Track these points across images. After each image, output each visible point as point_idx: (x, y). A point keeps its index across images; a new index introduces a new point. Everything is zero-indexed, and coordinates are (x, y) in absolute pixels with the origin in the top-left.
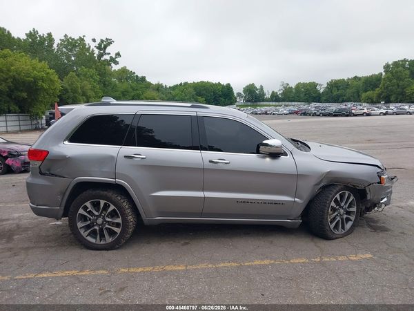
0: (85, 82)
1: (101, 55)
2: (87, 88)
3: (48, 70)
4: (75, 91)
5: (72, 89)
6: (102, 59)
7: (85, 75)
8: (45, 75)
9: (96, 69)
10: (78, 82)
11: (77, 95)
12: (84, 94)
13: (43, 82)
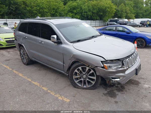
0: (127, 7)
5: (121, 10)
7: (128, 4)
10: (124, 7)
12: (126, 12)
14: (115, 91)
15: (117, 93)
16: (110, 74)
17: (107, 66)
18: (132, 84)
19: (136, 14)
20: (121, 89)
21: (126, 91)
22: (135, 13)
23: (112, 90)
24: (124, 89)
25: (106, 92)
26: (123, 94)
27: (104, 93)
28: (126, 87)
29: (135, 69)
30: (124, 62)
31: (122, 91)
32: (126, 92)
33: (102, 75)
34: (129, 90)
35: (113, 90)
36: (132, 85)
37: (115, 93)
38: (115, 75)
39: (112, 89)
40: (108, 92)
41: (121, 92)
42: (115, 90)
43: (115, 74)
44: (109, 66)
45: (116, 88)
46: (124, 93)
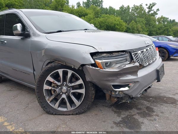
0: (139, 24)
1: (149, 11)
2: (139, 27)
3: (120, 21)
4: (133, 29)
5: (132, 28)
6: (150, 13)
7: (139, 22)
8: (119, 23)
9: (145, 18)
10: (135, 25)
11: (134, 31)
12: (138, 30)
13: (118, 26)
14: (137, 117)
15: (141, 120)
16: (110, 79)
17: (102, 62)
18: (164, 103)
19: (149, 32)
20: (147, 112)
21: (158, 116)
22: (147, 31)
23: (129, 115)
24: (153, 112)
25: (119, 119)
26: (152, 121)
27: (116, 122)
28: (155, 108)
29: (155, 70)
30: (133, 56)
31: (150, 116)
32: (157, 118)
33: (95, 81)
34: (162, 113)
35: (133, 115)
36: (166, 105)
37: (138, 120)
38: (118, 80)
39: (130, 113)
40: (122, 118)
41: (149, 118)
42: (135, 115)
43: (118, 78)
44: (106, 63)
45: (138, 111)
46: (155, 120)
